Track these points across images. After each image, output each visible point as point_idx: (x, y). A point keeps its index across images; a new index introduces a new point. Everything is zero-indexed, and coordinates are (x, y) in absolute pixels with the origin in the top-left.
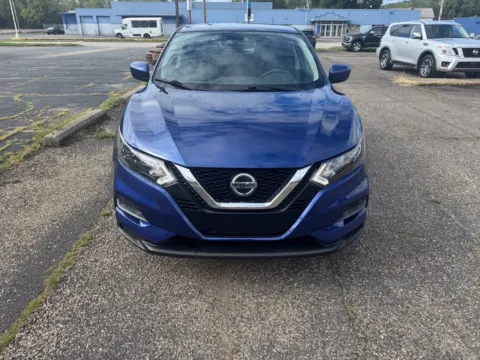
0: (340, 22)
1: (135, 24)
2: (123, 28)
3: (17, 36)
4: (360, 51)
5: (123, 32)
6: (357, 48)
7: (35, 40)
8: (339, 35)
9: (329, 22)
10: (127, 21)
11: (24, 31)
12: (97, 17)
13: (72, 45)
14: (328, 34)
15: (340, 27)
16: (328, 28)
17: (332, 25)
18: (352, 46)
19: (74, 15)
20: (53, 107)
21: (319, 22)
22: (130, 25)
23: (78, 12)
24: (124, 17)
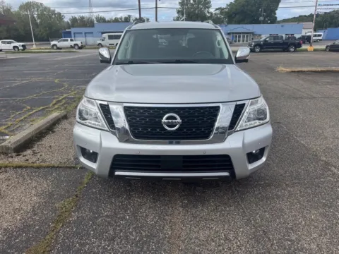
0: (248, 33)
1: (110, 37)
2: (103, 40)
3: (34, 47)
4: (260, 52)
5: (103, 43)
6: (258, 50)
7: (46, 49)
8: (247, 41)
9: (240, 33)
10: (105, 35)
11: (37, 43)
12: (85, 33)
13: (70, 52)
14: (239, 41)
15: (247, 36)
16: (239, 37)
17: (242, 35)
18: (254, 49)
19: (70, 32)
20: (78, 85)
21: (233, 33)
22: (107, 38)
23: (73, 30)
24: (103, 33)
